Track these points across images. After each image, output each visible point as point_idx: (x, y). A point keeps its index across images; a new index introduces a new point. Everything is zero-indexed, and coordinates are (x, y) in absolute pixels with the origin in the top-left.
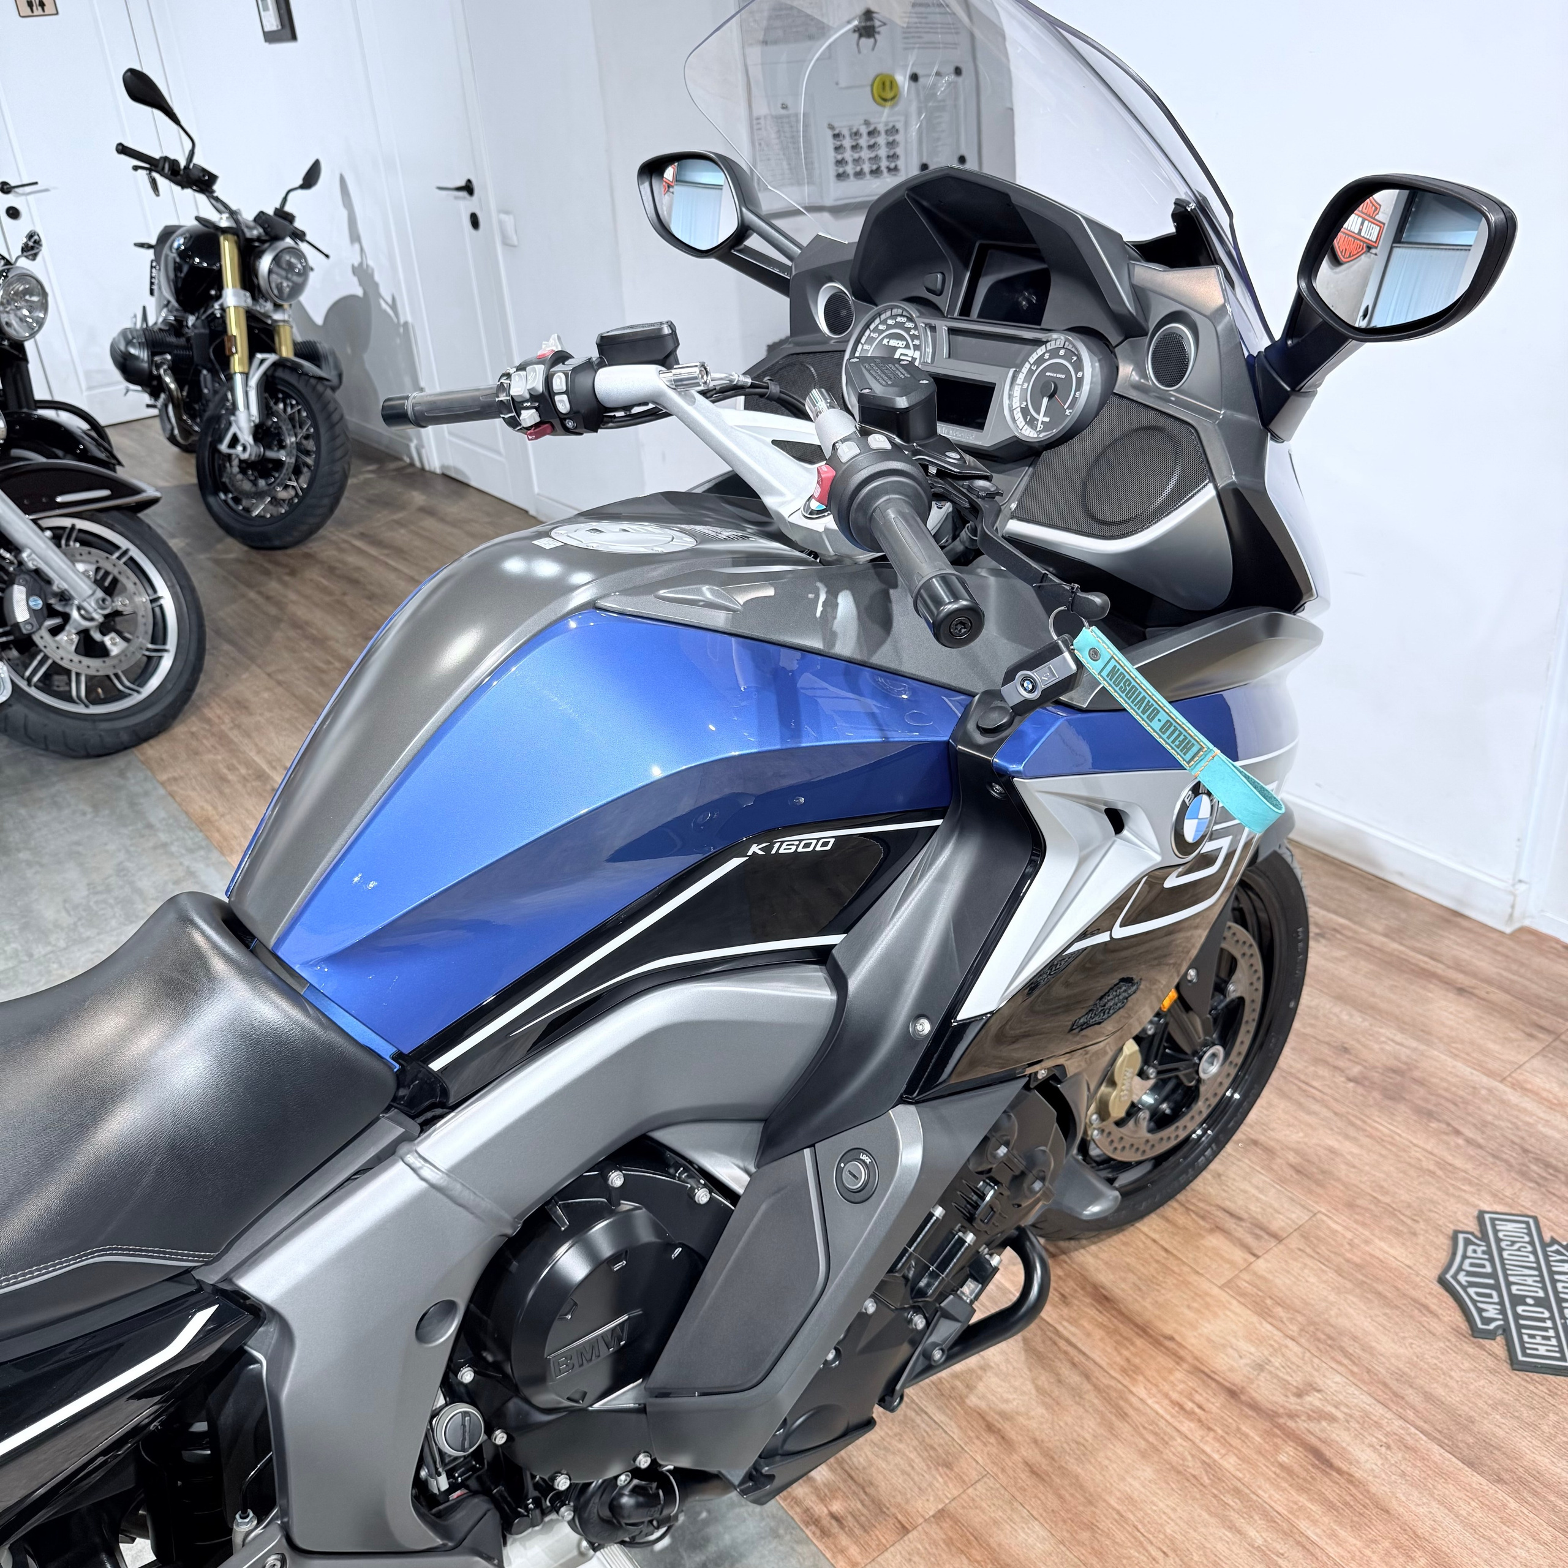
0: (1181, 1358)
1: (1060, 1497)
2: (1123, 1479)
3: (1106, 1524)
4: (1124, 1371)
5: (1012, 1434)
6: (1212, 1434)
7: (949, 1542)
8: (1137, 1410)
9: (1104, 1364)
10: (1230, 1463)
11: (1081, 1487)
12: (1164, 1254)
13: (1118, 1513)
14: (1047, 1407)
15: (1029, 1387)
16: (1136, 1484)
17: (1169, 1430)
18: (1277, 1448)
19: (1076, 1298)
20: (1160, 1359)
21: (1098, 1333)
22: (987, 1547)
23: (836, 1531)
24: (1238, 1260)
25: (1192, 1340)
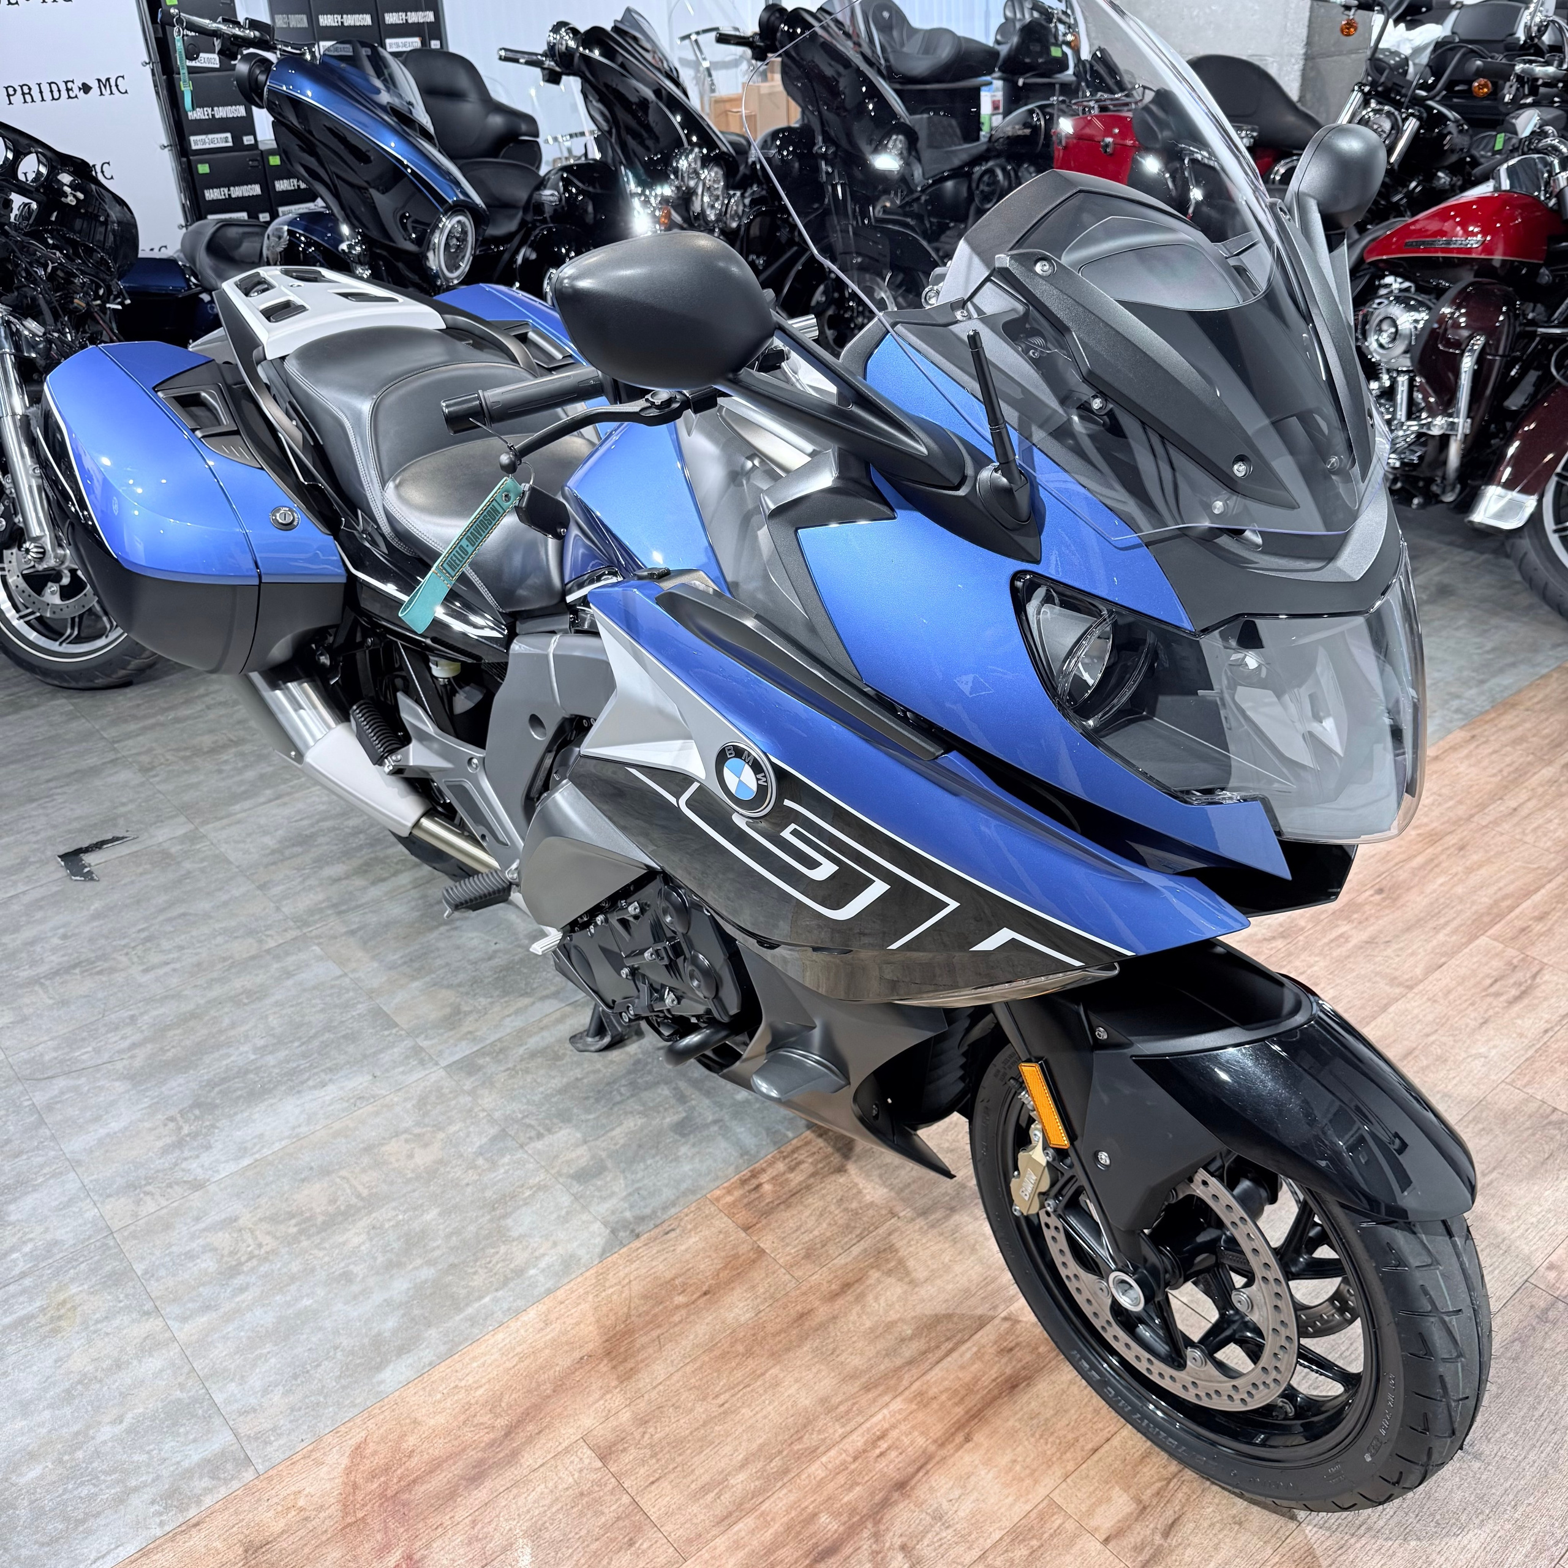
0: (942, 1445)
1: (778, 1333)
2: (796, 1381)
3: (751, 1364)
4: (921, 1394)
5: (840, 1301)
6: (850, 1459)
7: (736, 1257)
8: (875, 1400)
9: (928, 1377)
10: (816, 1470)
11: (788, 1350)
12: (1090, 1446)
13: (763, 1374)
14: (872, 1330)
15: (893, 1316)
16: (792, 1391)
17: (853, 1424)
18: (836, 1515)
19: (1010, 1360)
20: (939, 1426)
21: (966, 1376)
22: (730, 1281)
23: (747, 1188)
24: (1093, 1523)
25: (967, 1459)
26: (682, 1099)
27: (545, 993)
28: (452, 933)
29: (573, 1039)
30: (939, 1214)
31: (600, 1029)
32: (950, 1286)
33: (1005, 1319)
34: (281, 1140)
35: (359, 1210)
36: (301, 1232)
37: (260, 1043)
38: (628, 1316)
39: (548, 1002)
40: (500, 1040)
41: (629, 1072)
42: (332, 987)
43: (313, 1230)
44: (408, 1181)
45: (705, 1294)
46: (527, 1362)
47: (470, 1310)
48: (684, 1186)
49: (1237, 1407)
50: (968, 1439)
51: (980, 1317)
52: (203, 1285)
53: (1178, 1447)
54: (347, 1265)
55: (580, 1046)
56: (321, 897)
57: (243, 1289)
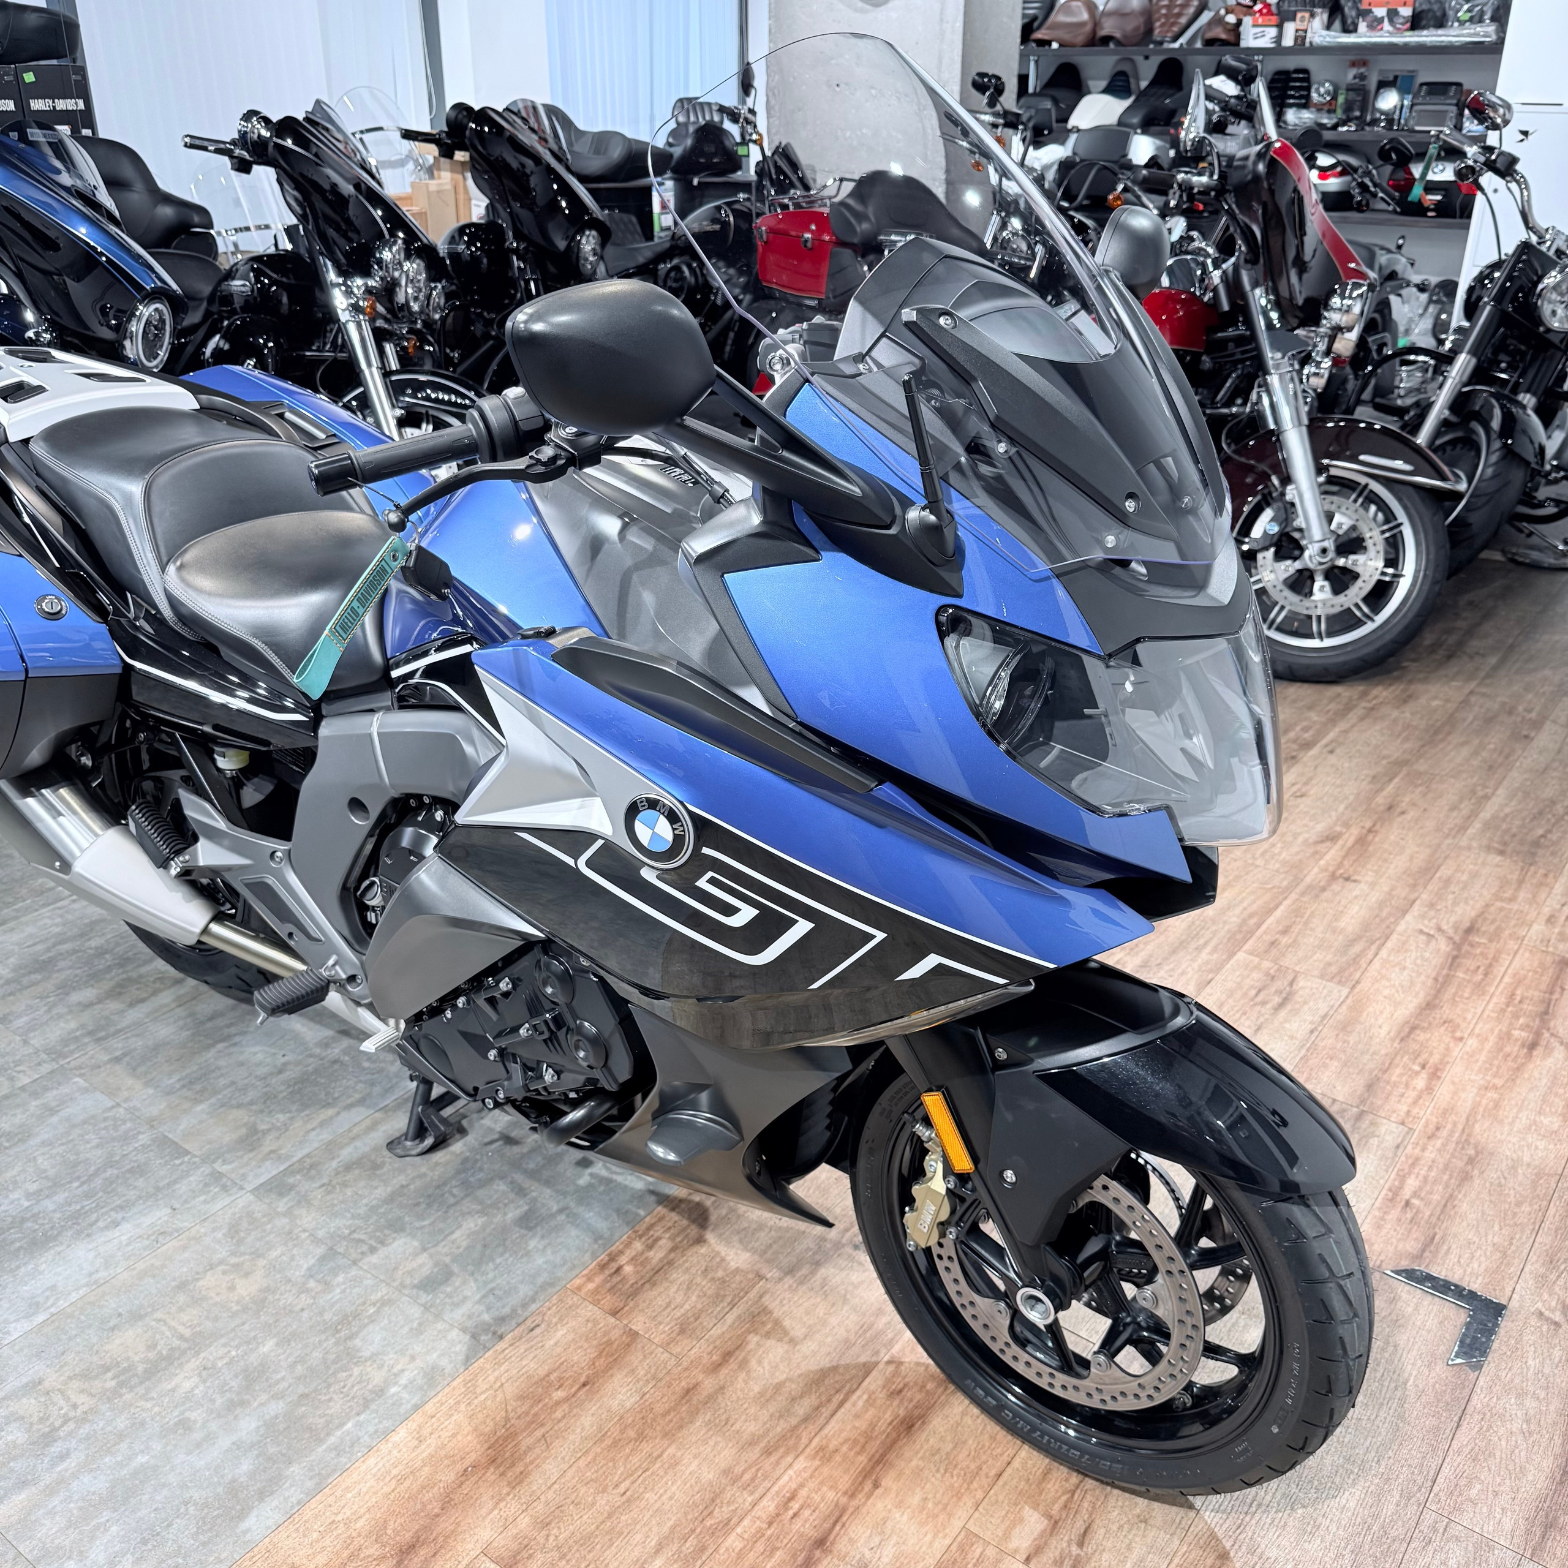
0: (853, 1496)
1: (668, 1412)
2: (695, 1457)
3: (646, 1447)
4: (822, 1449)
5: (724, 1372)
6: (765, 1526)
7: (609, 1343)
8: (778, 1463)
9: (826, 1431)
10: (733, 1542)
11: (681, 1427)
12: (993, 1473)
13: (660, 1456)
14: (761, 1394)
15: (781, 1377)
16: (693, 1467)
17: (761, 1491)
19: (901, 1401)
20: (846, 1478)
21: (862, 1424)
22: (609, 1367)
23: (607, 1272)
24: (1013, 1544)
25: (880, 1505)
26: (521, 1192)
27: (349, 1101)
28: (232, 1049)
29: (391, 1145)
30: (805, 1271)
31: (420, 1132)
32: (829, 1339)
33: (889, 1362)
34: (78, 1289)
35: (184, 1352)
36: (121, 1385)
37: (33, 1187)
38: (507, 1419)
39: (354, 1111)
40: (308, 1155)
41: (458, 1172)
42: (105, 1119)
43: (135, 1380)
44: (234, 1315)
45: (584, 1385)
46: (407, 1483)
47: (332, 1440)
48: (540, 1281)
49: (1144, 1404)
50: (876, 1485)
51: (864, 1364)
52: (14, 1459)
53: (1081, 1457)
54: (182, 1413)
55: (399, 1151)
56: (73, 1025)
57: (63, 1457)
